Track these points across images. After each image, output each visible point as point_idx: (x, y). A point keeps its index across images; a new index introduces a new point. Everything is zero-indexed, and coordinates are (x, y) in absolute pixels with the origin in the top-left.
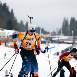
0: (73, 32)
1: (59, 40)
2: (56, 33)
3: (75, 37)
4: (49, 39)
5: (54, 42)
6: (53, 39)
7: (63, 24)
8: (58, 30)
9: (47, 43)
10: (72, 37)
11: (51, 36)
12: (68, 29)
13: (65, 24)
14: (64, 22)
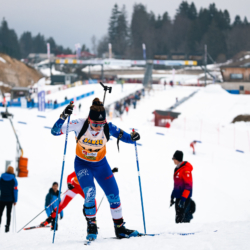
0: (144, 47)
1: (102, 71)
2: (92, 52)
3: (150, 61)
4: (73, 70)
5: (93, 79)
6: (86, 70)
7: (112, 23)
8: (97, 43)
9: (68, 82)
10: (143, 62)
11: (78, 62)
12: (127, 38)
13: (116, 25)
14: (113, 18)
